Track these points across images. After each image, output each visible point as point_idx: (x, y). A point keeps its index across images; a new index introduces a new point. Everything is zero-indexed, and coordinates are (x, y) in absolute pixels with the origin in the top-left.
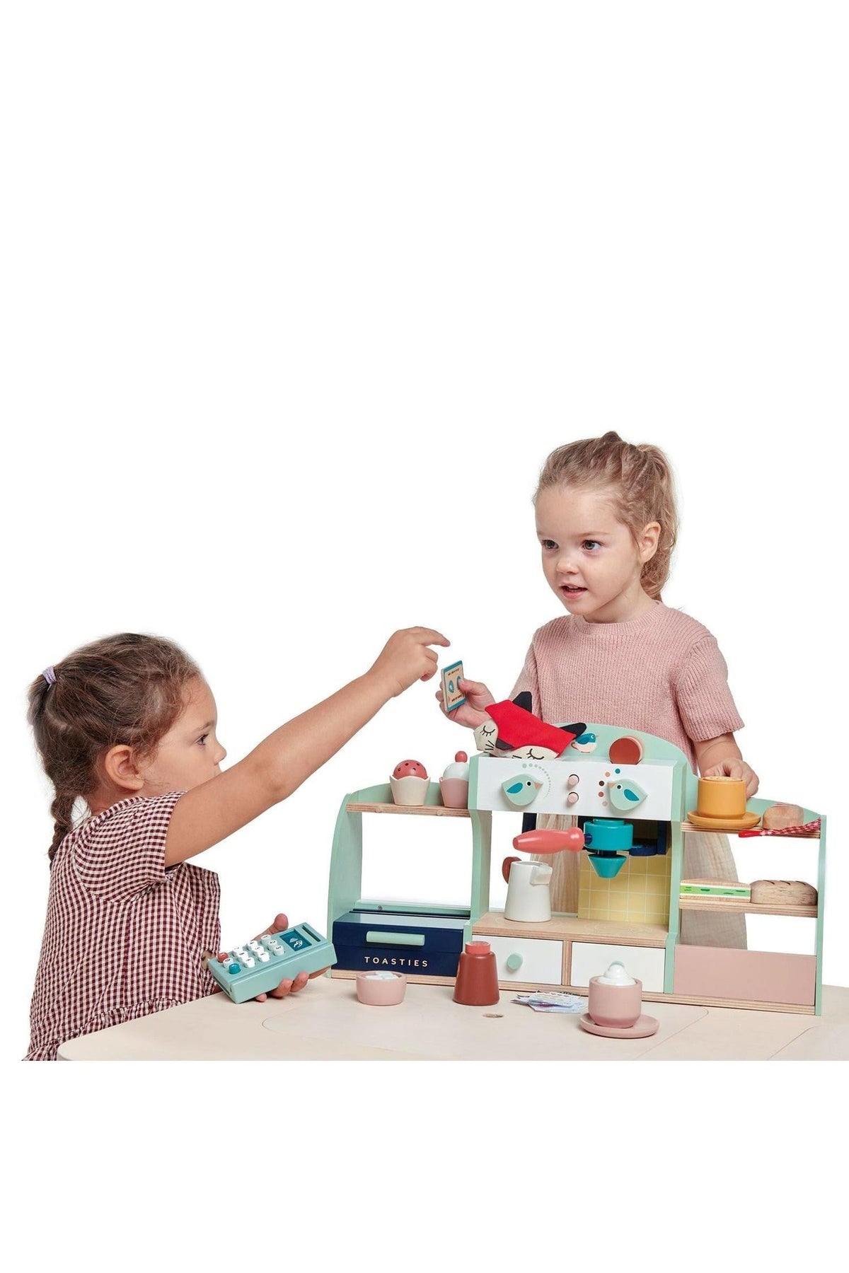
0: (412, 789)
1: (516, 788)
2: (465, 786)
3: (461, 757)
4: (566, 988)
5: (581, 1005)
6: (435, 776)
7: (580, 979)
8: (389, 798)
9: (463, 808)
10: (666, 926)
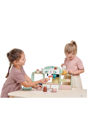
0: (38, 72)
1: (46, 72)
2: (42, 72)
3: (42, 69)
4: (51, 88)
5: (51, 90)
6: (40, 71)
7: (52, 88)
8: (36, 72)
9: (42, 73)
10: (59, 83)
